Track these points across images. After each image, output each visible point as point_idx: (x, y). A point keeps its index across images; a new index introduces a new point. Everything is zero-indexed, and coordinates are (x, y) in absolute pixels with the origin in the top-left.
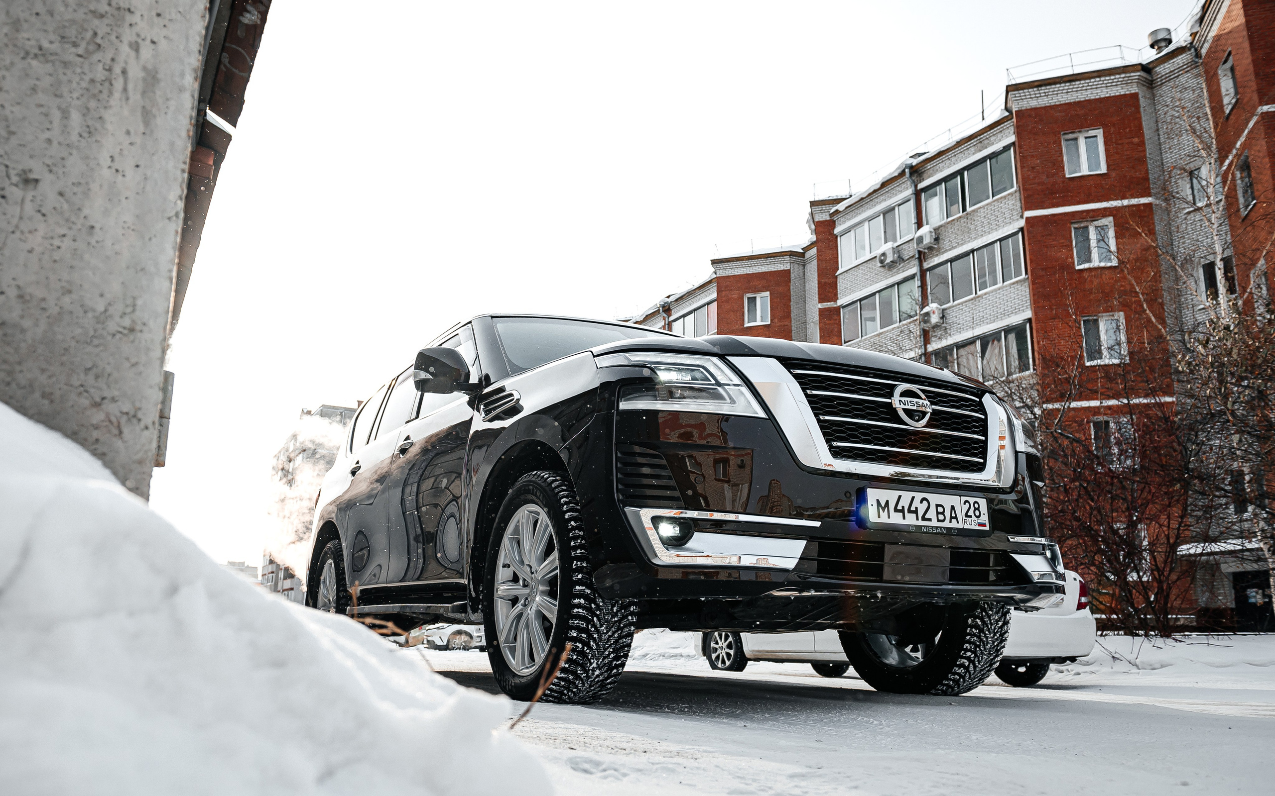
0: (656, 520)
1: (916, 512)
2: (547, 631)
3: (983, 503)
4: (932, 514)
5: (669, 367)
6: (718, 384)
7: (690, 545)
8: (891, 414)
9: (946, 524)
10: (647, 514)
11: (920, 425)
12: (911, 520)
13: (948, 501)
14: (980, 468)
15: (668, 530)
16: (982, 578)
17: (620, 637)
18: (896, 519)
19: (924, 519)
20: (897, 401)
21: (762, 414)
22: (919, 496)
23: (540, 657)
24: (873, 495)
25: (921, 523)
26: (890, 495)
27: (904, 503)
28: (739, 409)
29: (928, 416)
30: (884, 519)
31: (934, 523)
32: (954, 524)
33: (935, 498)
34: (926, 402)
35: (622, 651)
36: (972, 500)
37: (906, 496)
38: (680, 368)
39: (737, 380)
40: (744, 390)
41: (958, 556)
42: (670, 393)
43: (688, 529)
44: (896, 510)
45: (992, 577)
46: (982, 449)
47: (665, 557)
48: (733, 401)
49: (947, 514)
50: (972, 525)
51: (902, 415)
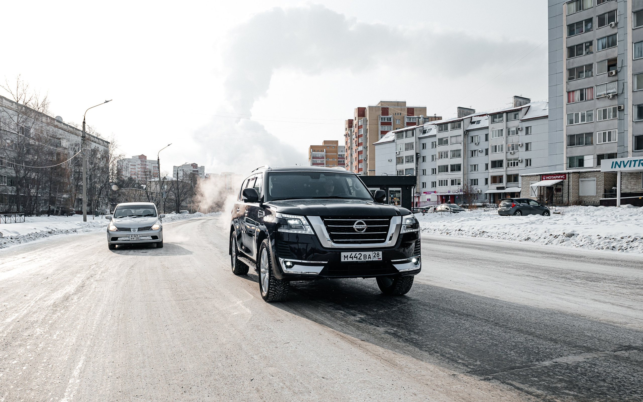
0: (286, 262)
1: (357, 257)
3: (381, 253)
4: (362, 257)
5: (291, 219)
7: (294, 268)
8: (353, 230)
9: (367, 260)
11: (363, 232)
12: (355, 260)
13: (367, 253)
14: (383, 242)
15: (288, 264)
18: (350, 260)
19: (359, 259)
20: (355, 226)
21: (313, 233)
22: (358, 253)
24: (343, 254)
25: (358, 260)
26: (347, 254)
27: (353, 255)
28: (308, 232)
29: (365, 229)
30: (346, 260)
31: (363, 260)
32: (369, 260)
33: (363, 253)
34: (365, 225)
36: (376, 252)
37: (354, 254)
39: (307, 224)
40: (310, 227)
42: (291, 227)
43: (294, 263)
44: (350, 257)
46: (384, 236)
48: (306, 230)
49: (367, 257)
50: (376, 259)
51: (356, 230)
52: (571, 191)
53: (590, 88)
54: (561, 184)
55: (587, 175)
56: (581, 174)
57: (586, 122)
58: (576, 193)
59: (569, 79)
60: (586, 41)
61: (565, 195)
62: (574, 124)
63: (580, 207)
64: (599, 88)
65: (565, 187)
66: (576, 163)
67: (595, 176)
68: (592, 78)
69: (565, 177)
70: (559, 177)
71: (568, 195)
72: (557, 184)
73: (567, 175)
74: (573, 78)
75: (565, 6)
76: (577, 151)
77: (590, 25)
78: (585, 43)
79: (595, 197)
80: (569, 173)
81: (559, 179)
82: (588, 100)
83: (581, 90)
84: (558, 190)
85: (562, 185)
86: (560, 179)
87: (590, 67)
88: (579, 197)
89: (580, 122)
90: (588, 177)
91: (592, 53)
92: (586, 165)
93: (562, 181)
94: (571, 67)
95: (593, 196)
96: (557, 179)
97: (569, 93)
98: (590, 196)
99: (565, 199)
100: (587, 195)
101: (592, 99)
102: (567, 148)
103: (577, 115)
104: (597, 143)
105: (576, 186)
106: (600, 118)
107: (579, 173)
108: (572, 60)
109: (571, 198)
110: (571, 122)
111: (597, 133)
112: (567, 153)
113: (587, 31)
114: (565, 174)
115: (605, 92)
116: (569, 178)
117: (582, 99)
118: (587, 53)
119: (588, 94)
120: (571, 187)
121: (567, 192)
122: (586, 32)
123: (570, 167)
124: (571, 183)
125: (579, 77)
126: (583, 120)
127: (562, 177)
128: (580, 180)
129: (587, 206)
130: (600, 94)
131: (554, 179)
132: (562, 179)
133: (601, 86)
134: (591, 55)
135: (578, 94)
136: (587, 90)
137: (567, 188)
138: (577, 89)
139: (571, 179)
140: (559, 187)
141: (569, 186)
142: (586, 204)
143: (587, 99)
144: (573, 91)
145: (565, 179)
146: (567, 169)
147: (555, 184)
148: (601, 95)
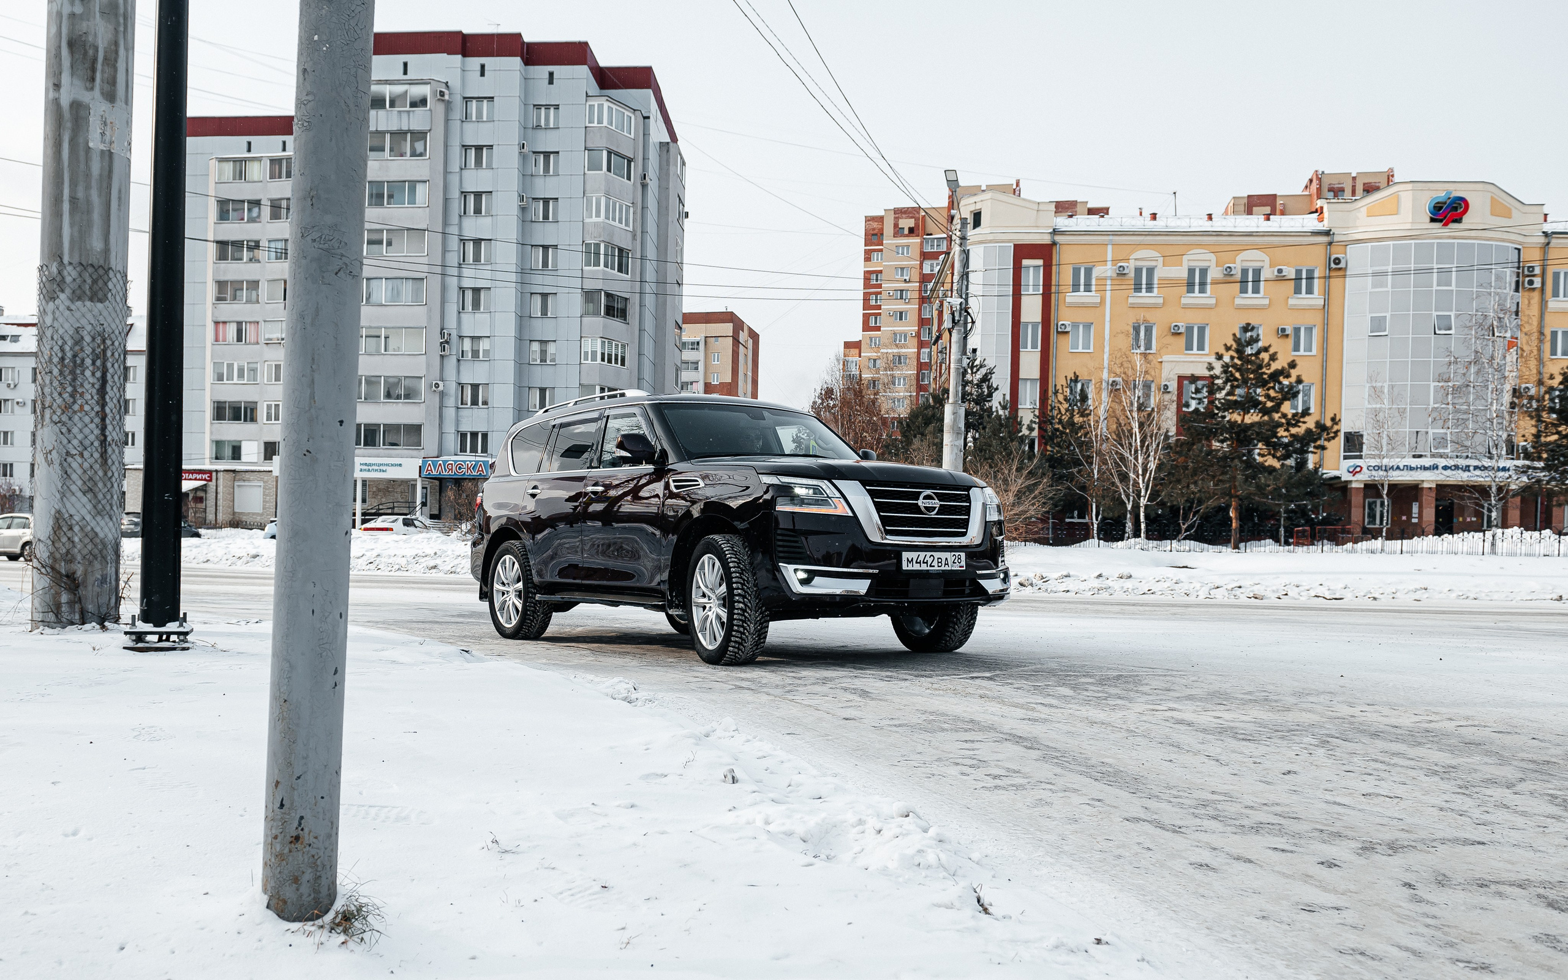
0: (796, 570)
1: (927, 563)
2: (722, 624)
3: (963, 555)
4: (935, 563)
5: (801, 485)
6: (828, 497)
7: (813, 583)
8: (916, 509)
9: (943, 568)
10: (791, 567)
11: (933, 514)
12: (924, 567)
13: (943, 555)
14: (964, 534)
15: (802, 575)
16: (962, 594)
17: (761, 628)
18: (917, 567)
19: (931, 566)
20: (921, 502)
21: (851, 514)
22: (929, 554)
23: (719, 639)
24: (906, 555)
25: (929, 568)
26: (913, 555)
27: (921, 559)
28: (839, 512)
29: (937, 509)
30: (910, 568)
31: (936, 568)
32: (947, 568)
33: (937, 555)
34: (937, 501)
35: (762, 633)
36: (957, 554)
37: (922, 554)
38: (808, 487)
39: (838, 495)
40: (842, 500)
41: (948, 583)
42: (802, 502)
43: (812, 574)
44: (917, 562)
45: (967, 591)
46: (965, 524)
47: (798, 588)
48: (836, 507)
49: (943, 563)
50: (956, 568)
51: (923, 509)
52: (220, 502)
53: (254, 322)
54: (203, 489)
55: (247, 475)
56: (238, 474)
57: (245, 382)
58: (229, 507)
59: (218, 299)
60: (248, 238)
61: (211, 510)
62: (225, 381)
63: (239, 530)
64: (269, 325)
65: (211, 495)
66: (228, 451)
67: (262, 480)
68: (257, 305)
69: (211, 477)
70: (199, 476)
71: (216, 509)
72: (196, 490)
73: (214, 474)
74: (224, 299)
75: (214, 164)
76: (231, 430)
77: (255, 211)
78: (248, 241)
79: (262, 515)
80: (217, 471)
81: (199, 480)
82: (250, 344)
83: (239, 323)
84: (200, 500)
85: (205, 491)
86: (202, 480)
87: (254, 285)
88: (234, 513)
89: (235, 380)
90: (249, 480)
91: (258, 261)
92: (244, 458)
93: (205, 485)
94: (222, 278)
95: (257, 514)
96: (196, 479)
97: (217, 323)
98: (254, 514)
99: (211, 517)
100: (246, 511)
101: (257, 343)
102: (211, 423)
103: (230, 366)
104: (265, 422)
105: (229, 494)
106: (269, 379)
107: (234, 471)
108: (223, 265)
109: (220, 517)
110: (220, 378)
111: (266, 403)
112: (211, 433)
113: (252, 220)
114: (210, 472)
115: (280, 336)
116: (217, 479)
117: (239, 339)
118: (251, 260)
119: (250, 332)
120: (220, 496)
121: (214, 504)
122: (248, 221)
123: (217, 458)
124: (220, 489)
125: (234, 298)
126: (241, 375)
127: (206, 476)
128: (236, 483)
129: (251, 529)
130: (271, 336)
131: (191, 479)
132: (205, 480)
133: (273, 323)
134: (258, 264)
135: (232, 330)
136: (248, 325)
137: (214, 497)
138: (231, 319)
139: (221, 482)
140: (200, 494)
141: (217, 493)
142: (249, 527)
143: (248, 341)
144: (225, 323)
145: (211, 480)
146: (211, 463)
147: (193, 489)
148: (271, 340)
